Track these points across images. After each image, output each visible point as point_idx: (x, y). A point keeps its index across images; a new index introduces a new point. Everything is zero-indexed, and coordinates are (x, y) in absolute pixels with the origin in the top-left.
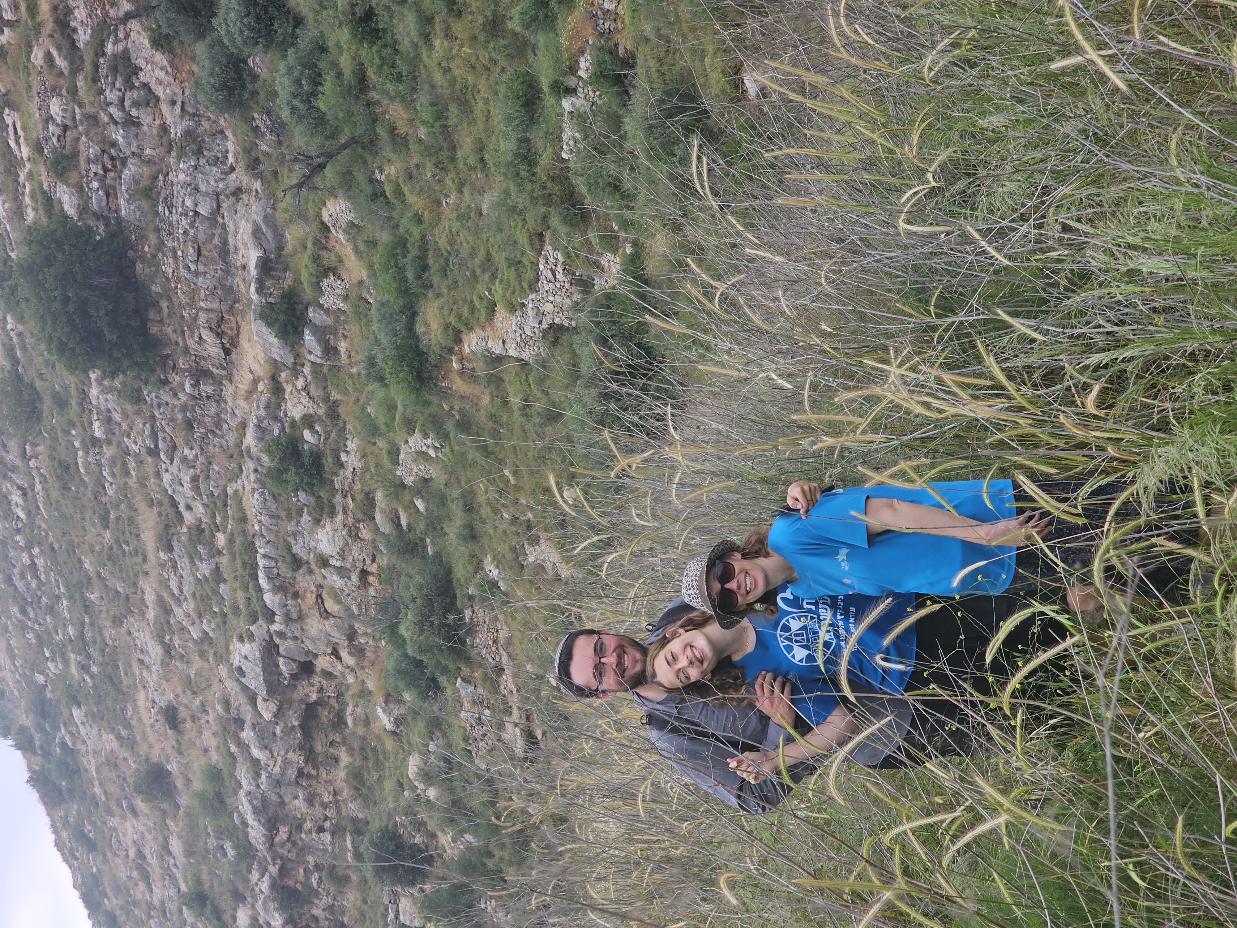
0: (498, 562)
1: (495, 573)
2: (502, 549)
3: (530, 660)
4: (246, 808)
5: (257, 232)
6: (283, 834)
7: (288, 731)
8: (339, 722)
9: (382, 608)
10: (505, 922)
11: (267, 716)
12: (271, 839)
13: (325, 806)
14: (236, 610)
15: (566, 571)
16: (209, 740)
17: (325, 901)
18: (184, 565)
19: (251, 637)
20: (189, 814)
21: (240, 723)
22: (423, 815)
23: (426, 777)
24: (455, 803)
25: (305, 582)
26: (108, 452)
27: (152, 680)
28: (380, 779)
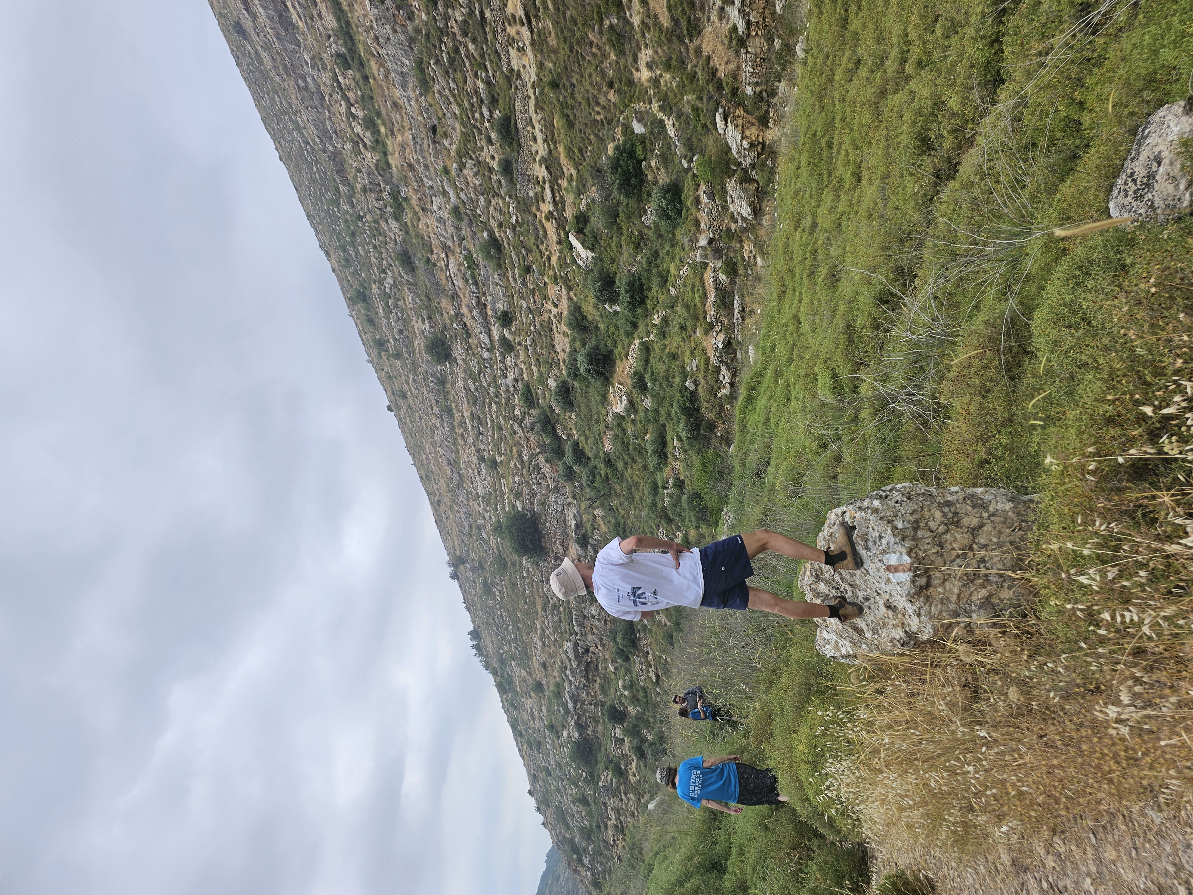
3: (657, 651)
4: (567, 697)
5: (575, 516)
6: (579, 706)
7: (581, 671)
8: (597, 669)
9: (611, 632)
10: (650, 737)
11: (574, 666)
12: (575, 707)
13: (592, 696)
14: (566, 632)
15: (668, 623)
16: (556, 674)
17: (592, 728)
18: (550, 616)
19: (570, 640)
20: (548, 698)
21: (566, 668)
22: (623, 700)
23: (625, 688)
24: (634, 696)
25: (587, 623)
26: (527, 581)
27: (538, 653)
28: (609, 688)
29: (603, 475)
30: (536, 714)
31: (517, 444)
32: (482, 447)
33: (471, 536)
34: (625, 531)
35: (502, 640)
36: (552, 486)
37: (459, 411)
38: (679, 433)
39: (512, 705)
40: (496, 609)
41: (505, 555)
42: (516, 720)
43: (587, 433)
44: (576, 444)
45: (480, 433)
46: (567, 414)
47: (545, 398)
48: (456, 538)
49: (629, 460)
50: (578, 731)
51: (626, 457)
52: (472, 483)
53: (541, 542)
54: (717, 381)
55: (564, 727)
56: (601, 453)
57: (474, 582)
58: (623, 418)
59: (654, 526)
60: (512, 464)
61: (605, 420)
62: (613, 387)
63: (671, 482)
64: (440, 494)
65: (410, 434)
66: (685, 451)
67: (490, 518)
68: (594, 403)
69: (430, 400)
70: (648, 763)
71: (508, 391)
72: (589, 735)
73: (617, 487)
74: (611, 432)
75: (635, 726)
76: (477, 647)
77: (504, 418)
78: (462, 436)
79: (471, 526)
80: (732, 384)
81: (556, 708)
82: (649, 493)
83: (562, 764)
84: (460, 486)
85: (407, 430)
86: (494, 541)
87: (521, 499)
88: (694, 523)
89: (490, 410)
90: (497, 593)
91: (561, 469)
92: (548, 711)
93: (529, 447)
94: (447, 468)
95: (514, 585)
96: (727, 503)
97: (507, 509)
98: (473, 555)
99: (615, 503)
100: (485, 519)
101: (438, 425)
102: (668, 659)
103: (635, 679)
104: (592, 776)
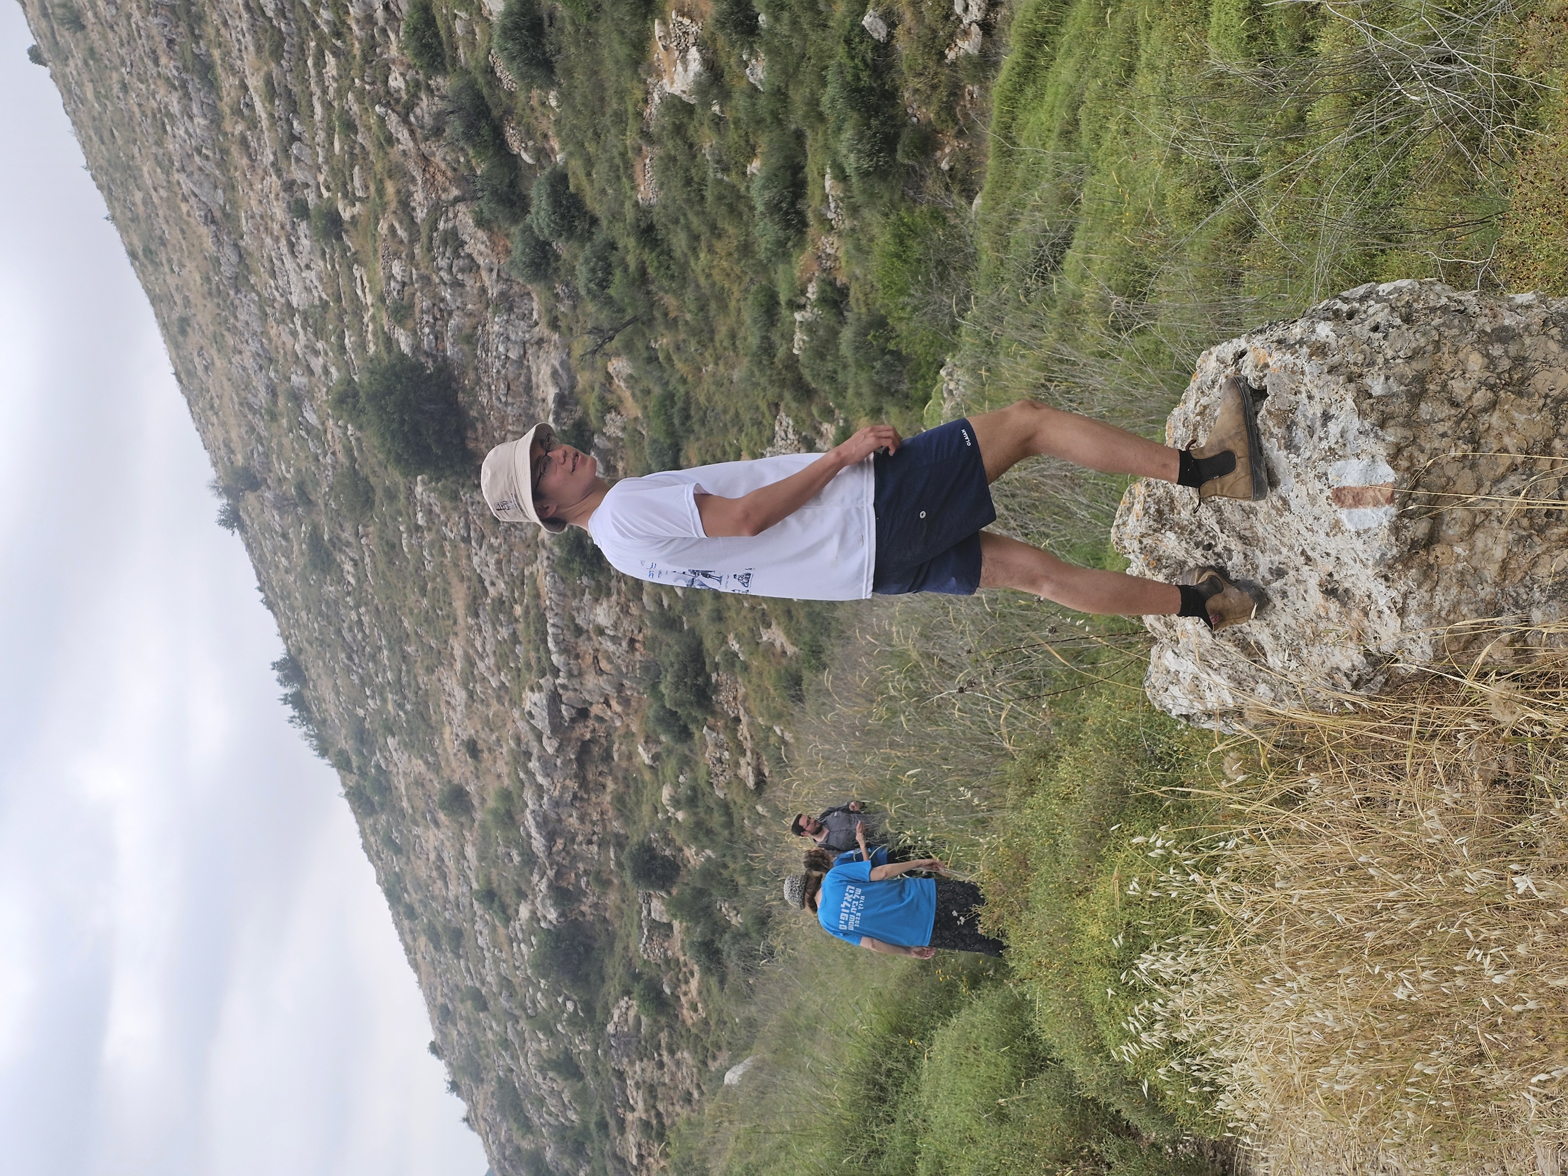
0: (739, 638)
1: (736, 647)
2: (742, 629)
3: (762, 715)
4: (530, 822)
5: (555, 374)
6: (560, 844)
7: (567, 763)
8: (607, 757)
9: (646, 669)
10: (736, 920)
11: (550, 750)
12: (549, 849)
13: (594, 823)
14: (529, 666)
15: (791, 650)
16: (502, 768)
17: (592, 899)
18: (487, 629)
19: (540, 688)
20: (483, 826)
21: (528, 755)
22: (673, 833)
23: (676, 803)
24: (699, 824)
25: (585, 647)
26: (428, 537)
27: (456, 717)
28: (638, 803)
29: (632, 266)
30: (450, 864)
31: (396, 171)
32: (298, 175)
33: (274, 417)
34: (688, 417)
35: (363, 684)
36: (493, 292)
37: (232, 70)
38: (840, 159)
39: (389, 841)
40: (346, 606)
41: (366, 471)
42: (399, 877)
43: (591, 148)
44: (560, 179)
45: (294, 138)
46: (535, 93)
47: (472, 44)
48: (232, 421)
49: (704, 229)
50: (556, 904)
51: (695, 222)
52: (273, 275)
53: (463, 439)
54: (947, 17)
55: (521, 895)
56: (628, 205)
57: (285, 536)
58: (689, 109)
59: (763, 406)
60: (383, 228)
61: (639, 115)
62: (665, 23)
63: (812, 291)
64: (187, 303)
65: (97, 131)
66: (854, 210)
67: (326, 372)
68: (609, 64)
69: (149, 37)
70: (731, 978)
71: (369, 19)
72: (583, 914)
73: (670, 301)
74: (658, 151)
75: (700, 893)
76: (298, 701)
77: (361, 95)
78: (244, 142)
79: (273, 392)
80: (986, 27)
81: (501, 850)
82: (755, 321)
83: (515, 981)
84: (240, 281)
85: (85, 118)
86: (338, 432)
87: (410, 323)
88: (869, 401)
89: (320, 74)
90: (348, 567)
91: (517, 247)
92: (482, 858)
93: (430, 183)
94: (203, 230)
95: (392, 548)
96: (954, 347)
97: (372, 349)
98: (280, 468)
99: (663, 342)
100: (311, 372)
101: (175, 108)
102: (788, 736)
103: (702, 783)
104: (589, 1008)
